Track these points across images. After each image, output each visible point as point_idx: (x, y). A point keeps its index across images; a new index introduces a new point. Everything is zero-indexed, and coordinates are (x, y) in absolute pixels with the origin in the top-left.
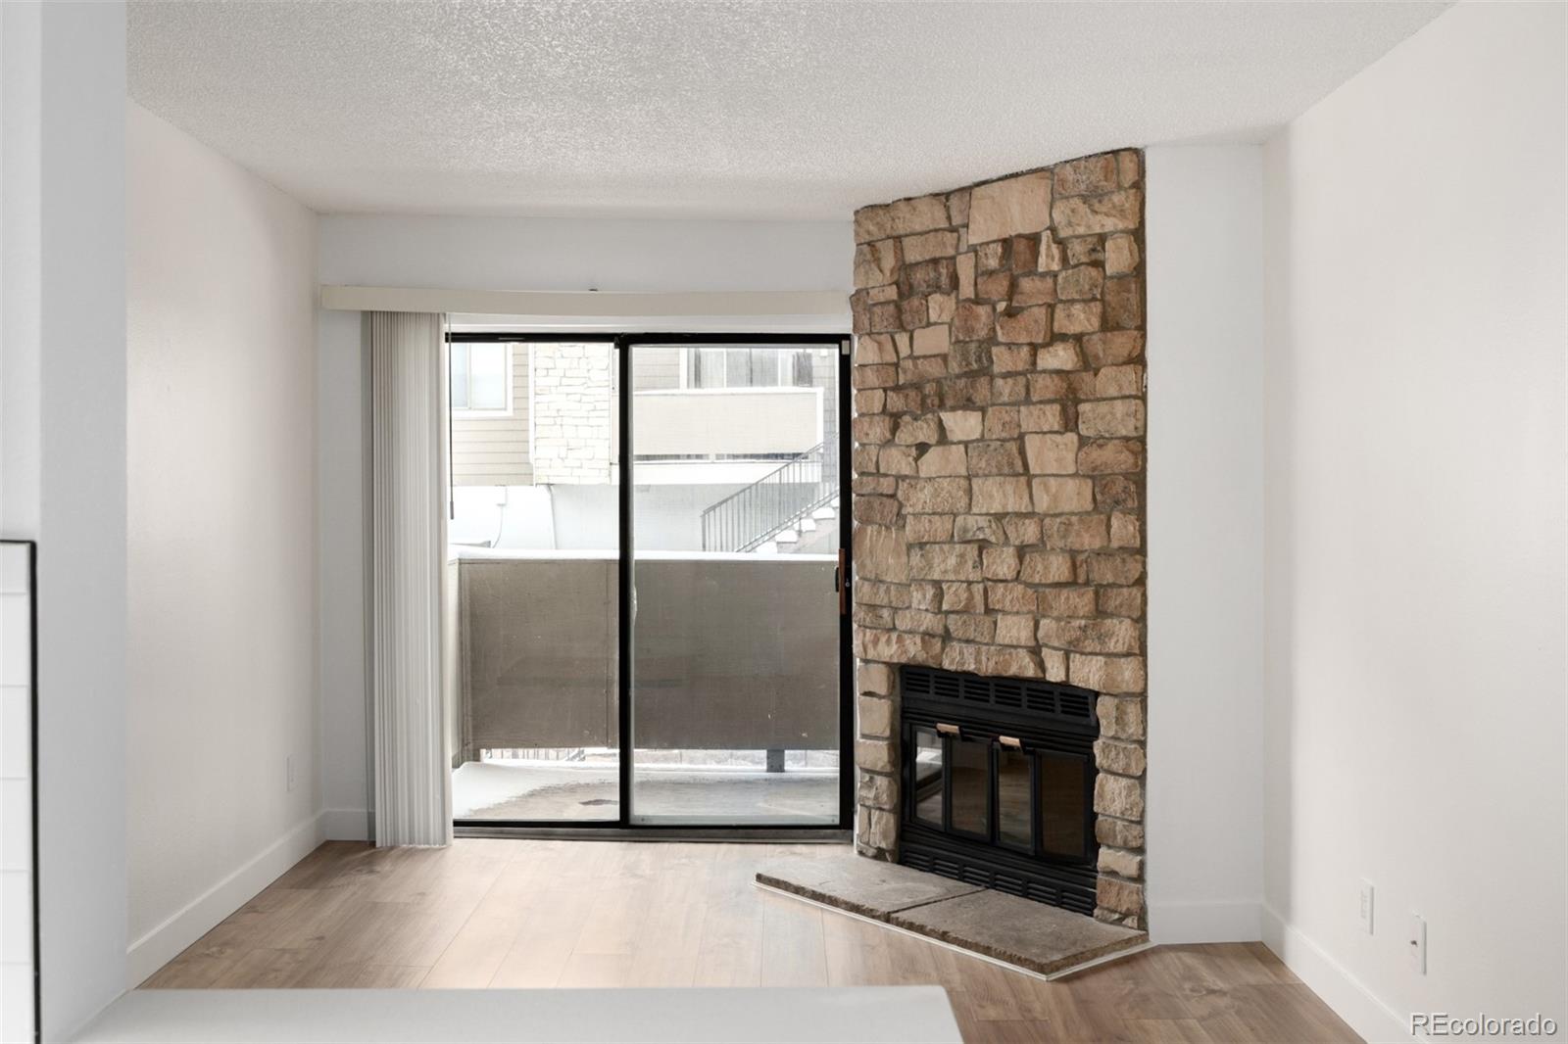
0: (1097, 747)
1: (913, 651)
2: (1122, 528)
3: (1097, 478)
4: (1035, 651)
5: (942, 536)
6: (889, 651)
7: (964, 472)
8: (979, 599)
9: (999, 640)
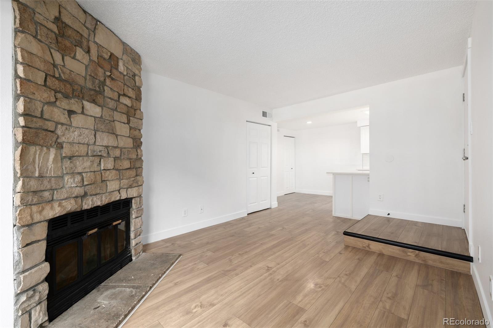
3: (134, 139)
4: (119, 191)
5: (83, 152)
7: (93, 128)
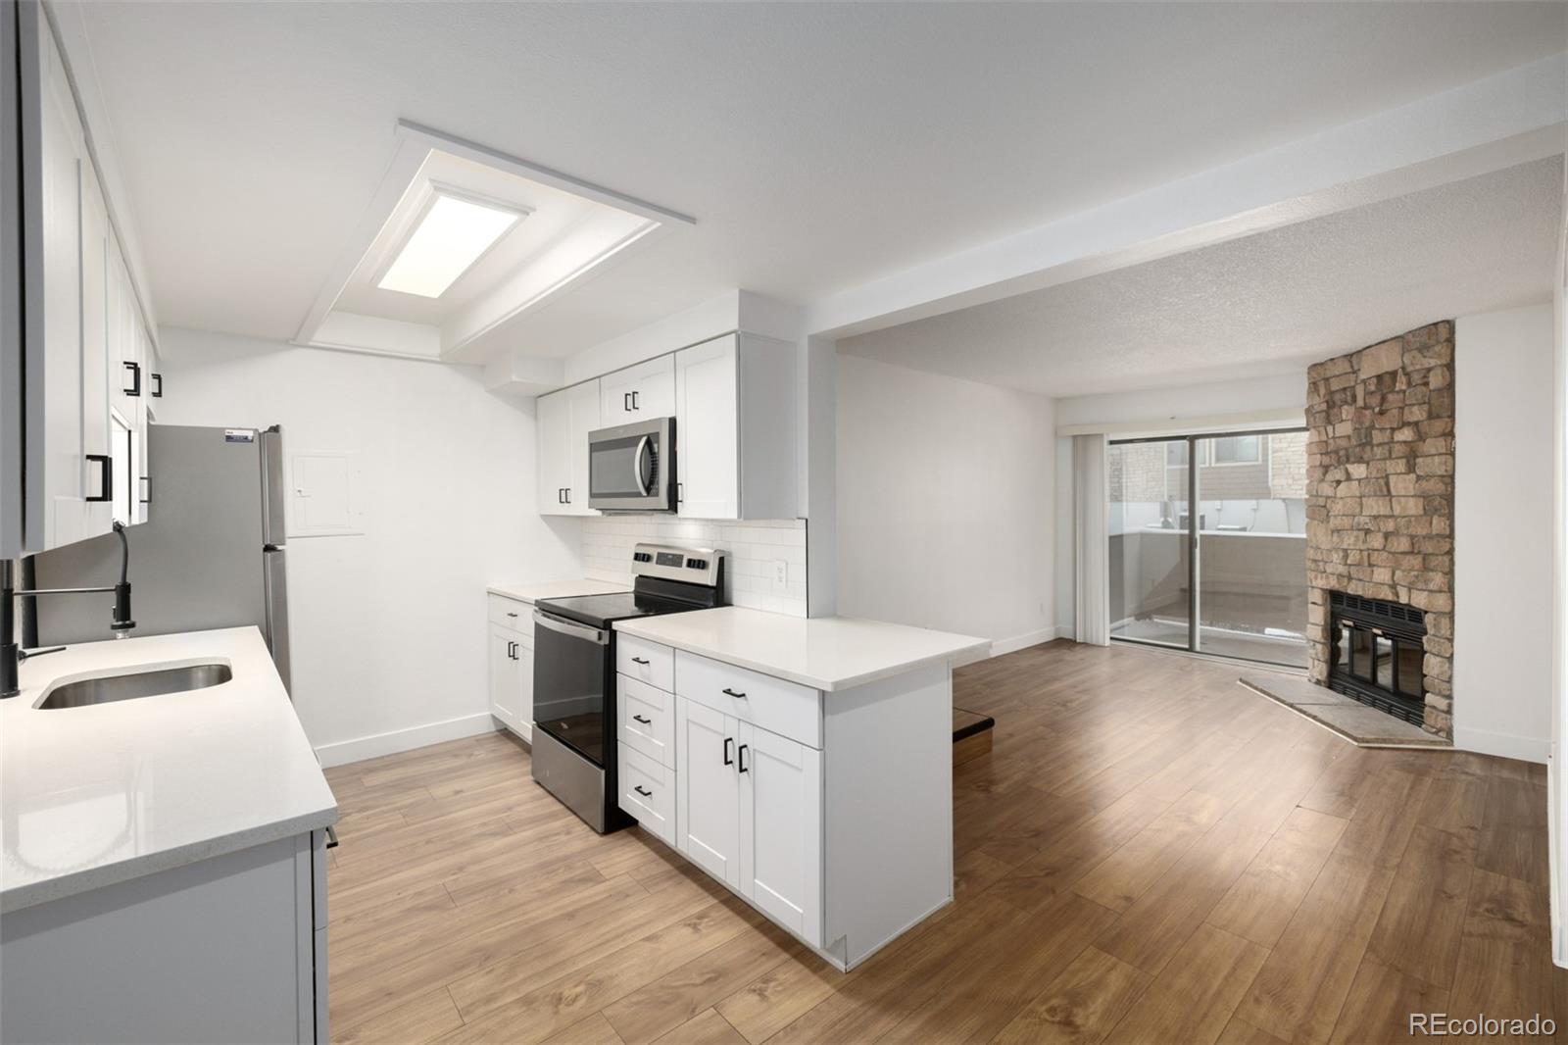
0: (1425, 639)
1: (1333, 584)
2: (1438, 524)
3: (1425, 497)
4: (1393, 586)
5: (1347, 527)
6: (1321, 583)
7: (1358, 494)
8: (1366, 558)
9: (1374, 580)
